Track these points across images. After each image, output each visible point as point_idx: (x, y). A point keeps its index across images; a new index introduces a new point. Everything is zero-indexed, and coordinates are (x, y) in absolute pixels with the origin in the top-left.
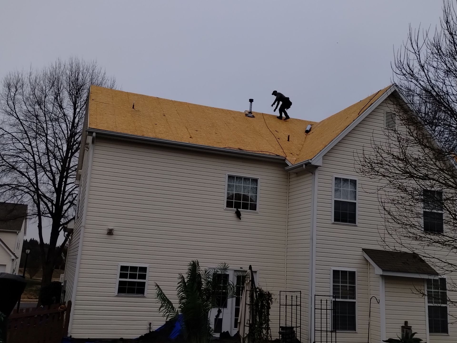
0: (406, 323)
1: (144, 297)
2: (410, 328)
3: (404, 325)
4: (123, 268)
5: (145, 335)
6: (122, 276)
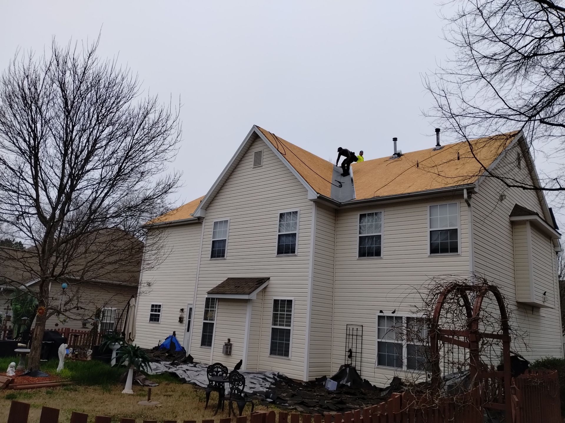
0: (229, 340)
1: (159, 324)
2: (231, 345)
3: (227, 342)
4: (153, 306)
5: (153, 348)
6: (152, 310)
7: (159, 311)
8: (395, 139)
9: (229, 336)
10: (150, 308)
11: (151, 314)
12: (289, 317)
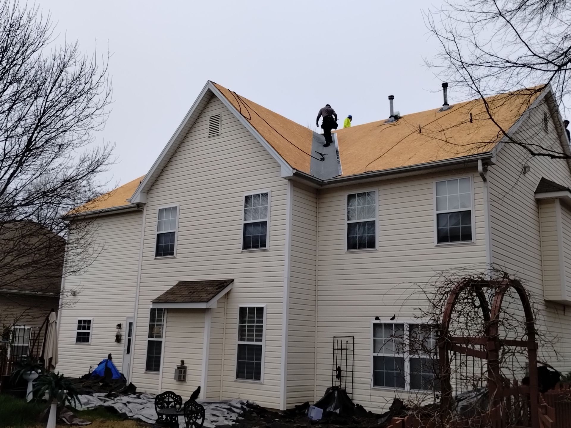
0: (183, 362)
1: (89, 345)
2: (185, 368)
3: (180, 365)
4: (80, 322)
5: (82, 377)
6: (79, 328)
7: (89, 328)
8: (391, 98)
9: (183, 357)
10: (76, 325)
11: (78, 333)
12: (260, 330)
